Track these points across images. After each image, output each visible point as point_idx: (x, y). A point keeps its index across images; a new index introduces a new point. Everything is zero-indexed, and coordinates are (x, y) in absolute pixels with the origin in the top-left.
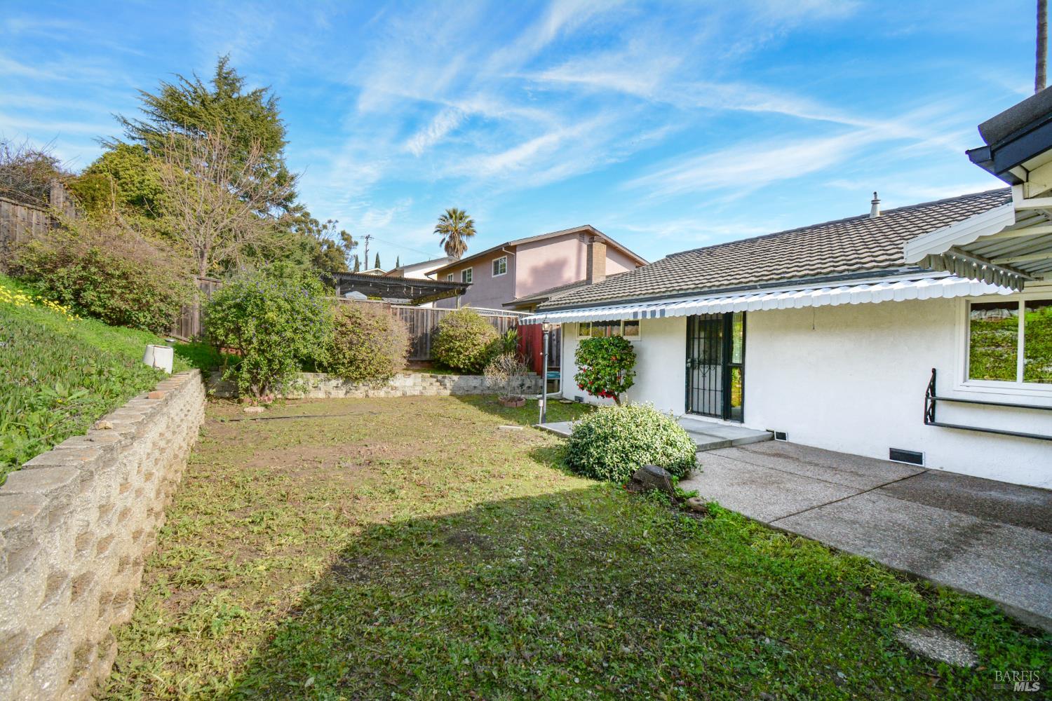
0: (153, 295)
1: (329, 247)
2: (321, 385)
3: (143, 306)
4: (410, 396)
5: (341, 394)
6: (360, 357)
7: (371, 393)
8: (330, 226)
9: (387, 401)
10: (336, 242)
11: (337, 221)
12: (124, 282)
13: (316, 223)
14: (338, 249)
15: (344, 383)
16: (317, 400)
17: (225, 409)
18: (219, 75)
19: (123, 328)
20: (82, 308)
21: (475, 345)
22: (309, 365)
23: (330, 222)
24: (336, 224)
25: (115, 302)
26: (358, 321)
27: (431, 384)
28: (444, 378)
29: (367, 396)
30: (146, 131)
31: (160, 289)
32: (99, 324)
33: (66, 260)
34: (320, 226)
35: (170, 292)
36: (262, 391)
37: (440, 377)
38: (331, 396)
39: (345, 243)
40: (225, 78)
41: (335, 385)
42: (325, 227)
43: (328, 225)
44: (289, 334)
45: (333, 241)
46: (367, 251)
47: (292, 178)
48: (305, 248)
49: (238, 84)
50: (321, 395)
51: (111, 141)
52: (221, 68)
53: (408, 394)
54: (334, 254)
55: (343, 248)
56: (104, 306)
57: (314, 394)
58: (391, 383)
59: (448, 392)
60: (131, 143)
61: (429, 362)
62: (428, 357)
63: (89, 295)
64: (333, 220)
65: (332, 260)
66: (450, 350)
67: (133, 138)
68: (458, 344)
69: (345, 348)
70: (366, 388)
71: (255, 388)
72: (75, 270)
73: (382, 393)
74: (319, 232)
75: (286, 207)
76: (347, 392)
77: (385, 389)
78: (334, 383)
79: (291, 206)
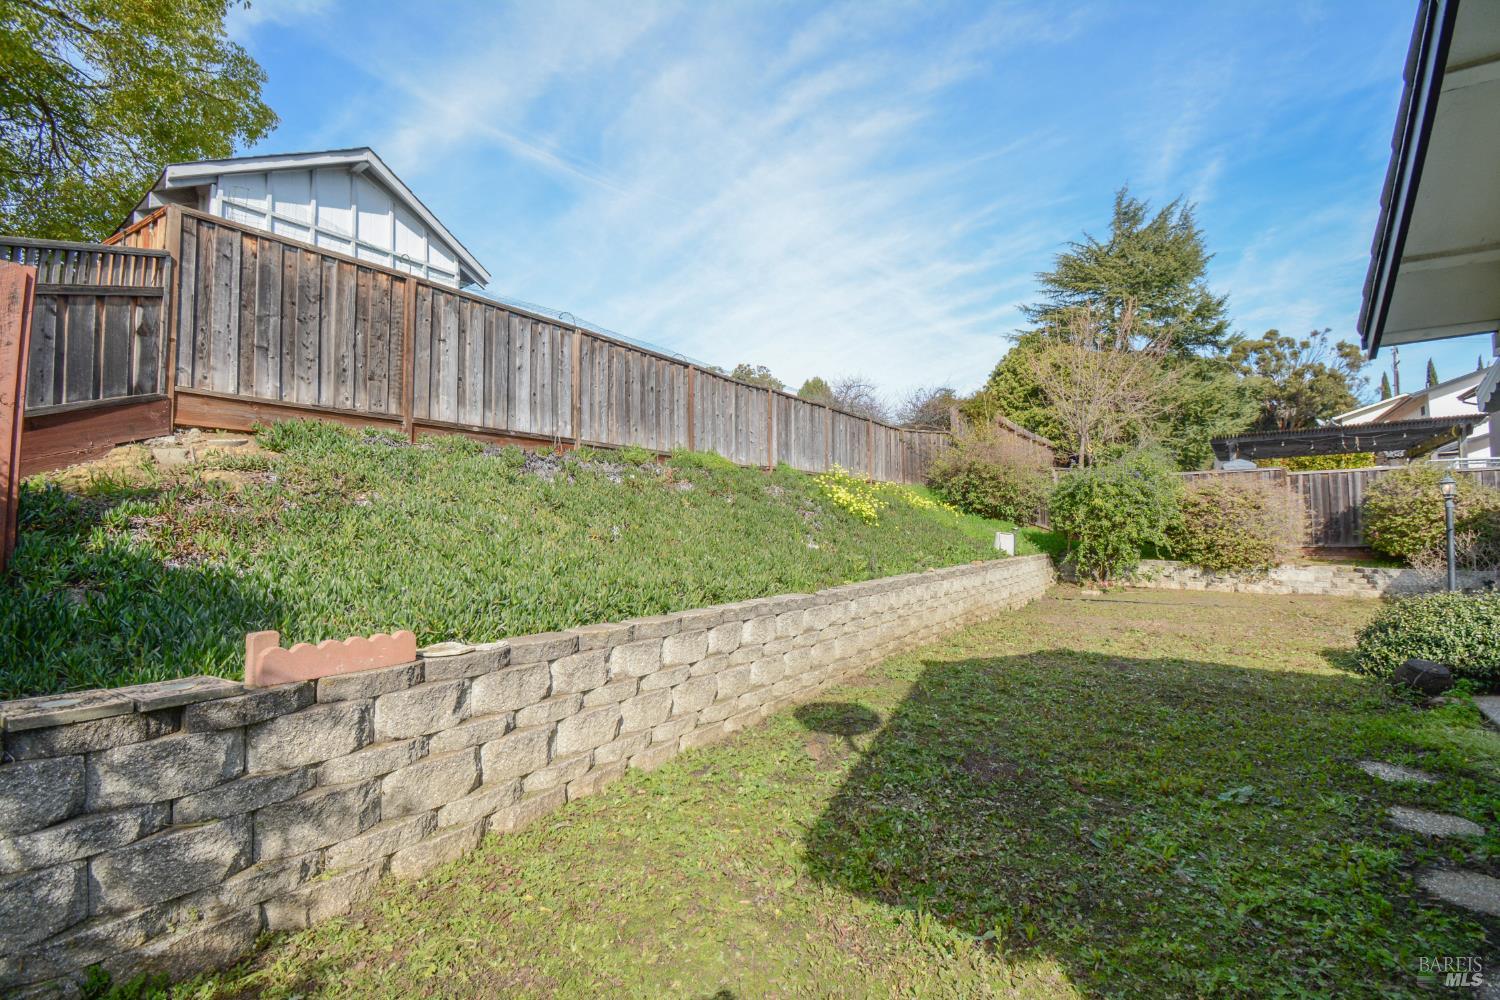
0: (1015, 491)
1: (1316, 374)
2: (1175, 575)
3: (1008, 501)
4: (1302, 595)
5: (1200, 586)
6: (1221, 542)
7: (1241, 587)
8: (1315, 342)
9: (1267, 600)
10: (1328, 365)
11: (1328, 330)
12: (994, 483)
13: (1290, 342)
14: (1333, 376)
15: (1203, 574)
16: (1170, 590)
17: (1067, 589)
18: (1118, 214)
19: (995, 521)
20: (968, 508)
21: (1433, 522)
22: (1148, 551)
23: (1315, 334)
24: (1327, 335)
25: (989, 500)
26: (1216, 498)
27: (1351, 580)
28: (1375, 572)
29: (1236, 590)
30: (1045, 311)
31: (1021, 486)
32: (977, 519)
33: (957, 471)
34: (1298, 345)
35: (1028, 487)
36: (1103, 576)
37: (1368, 571)
38: (1187, 588)
39: (1345, 361)
40: (1126, 213)
41: (1192, 575)
42: (1305, 345)
43: (1312, 340)
44: (1118, 519)
45: (1321, 364)
46: (1395, 365)
47: (1220, 303)
48: (1244, 395)
49: (1140, 213)
50: (1174, 586)
51: (1015, 333)
52: (1119, 204)
53: (1301, 591)
54: (1325, 382)
55: (1345, 371)
56: (982, 503)
57: (1165, 584)
58: (1272, 574)
59: (1377, 593)
60: (1033, 328)
61: (1362, 549)
62: (1360, 543)
63: (972, 496)
64: (1321, 329)
65: (1322, 393)
66: (1386, 530)
67: (1036, 322)
68: (1399, 520)
69: (1199, 531)
70: (1235, 581)
71: (1096, 573)
72: (962, 478)
73: (1258, 588)
74: (1295, 355)
75: (1215, 343)
76: (1208, 585)
77: (1263, 583)
78: (1190, 572)
79: (1222, 339)
